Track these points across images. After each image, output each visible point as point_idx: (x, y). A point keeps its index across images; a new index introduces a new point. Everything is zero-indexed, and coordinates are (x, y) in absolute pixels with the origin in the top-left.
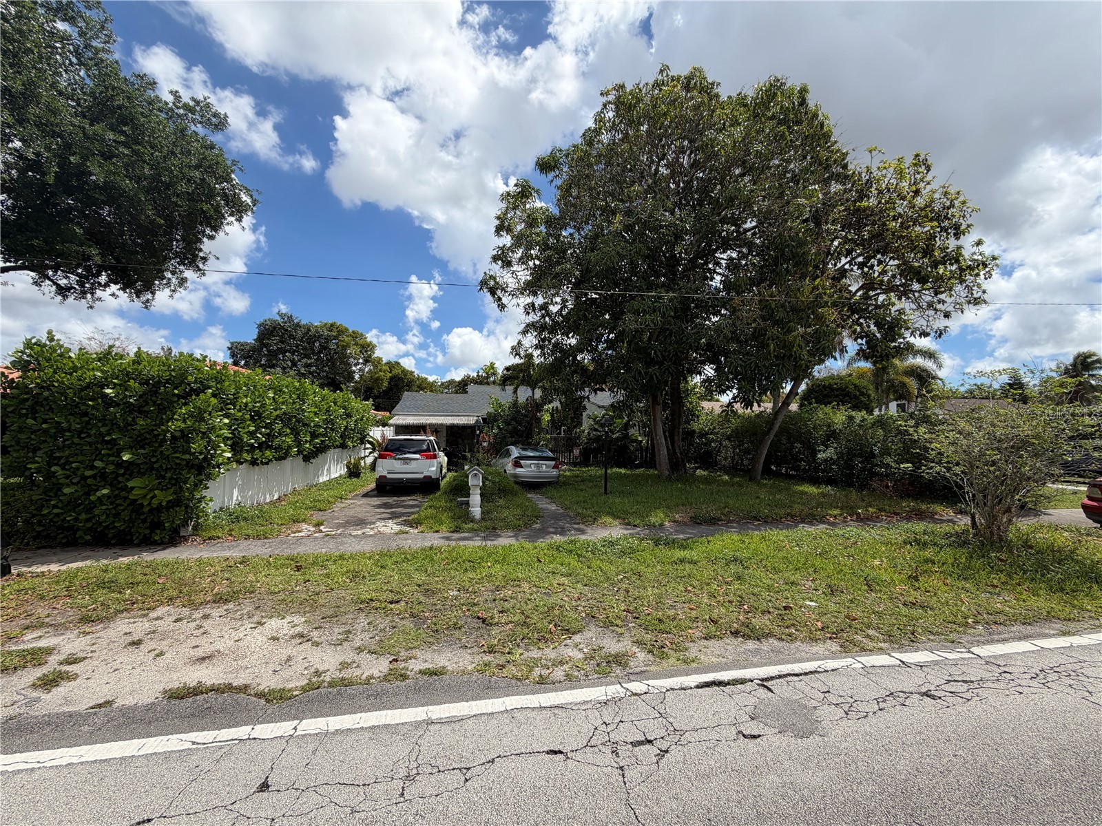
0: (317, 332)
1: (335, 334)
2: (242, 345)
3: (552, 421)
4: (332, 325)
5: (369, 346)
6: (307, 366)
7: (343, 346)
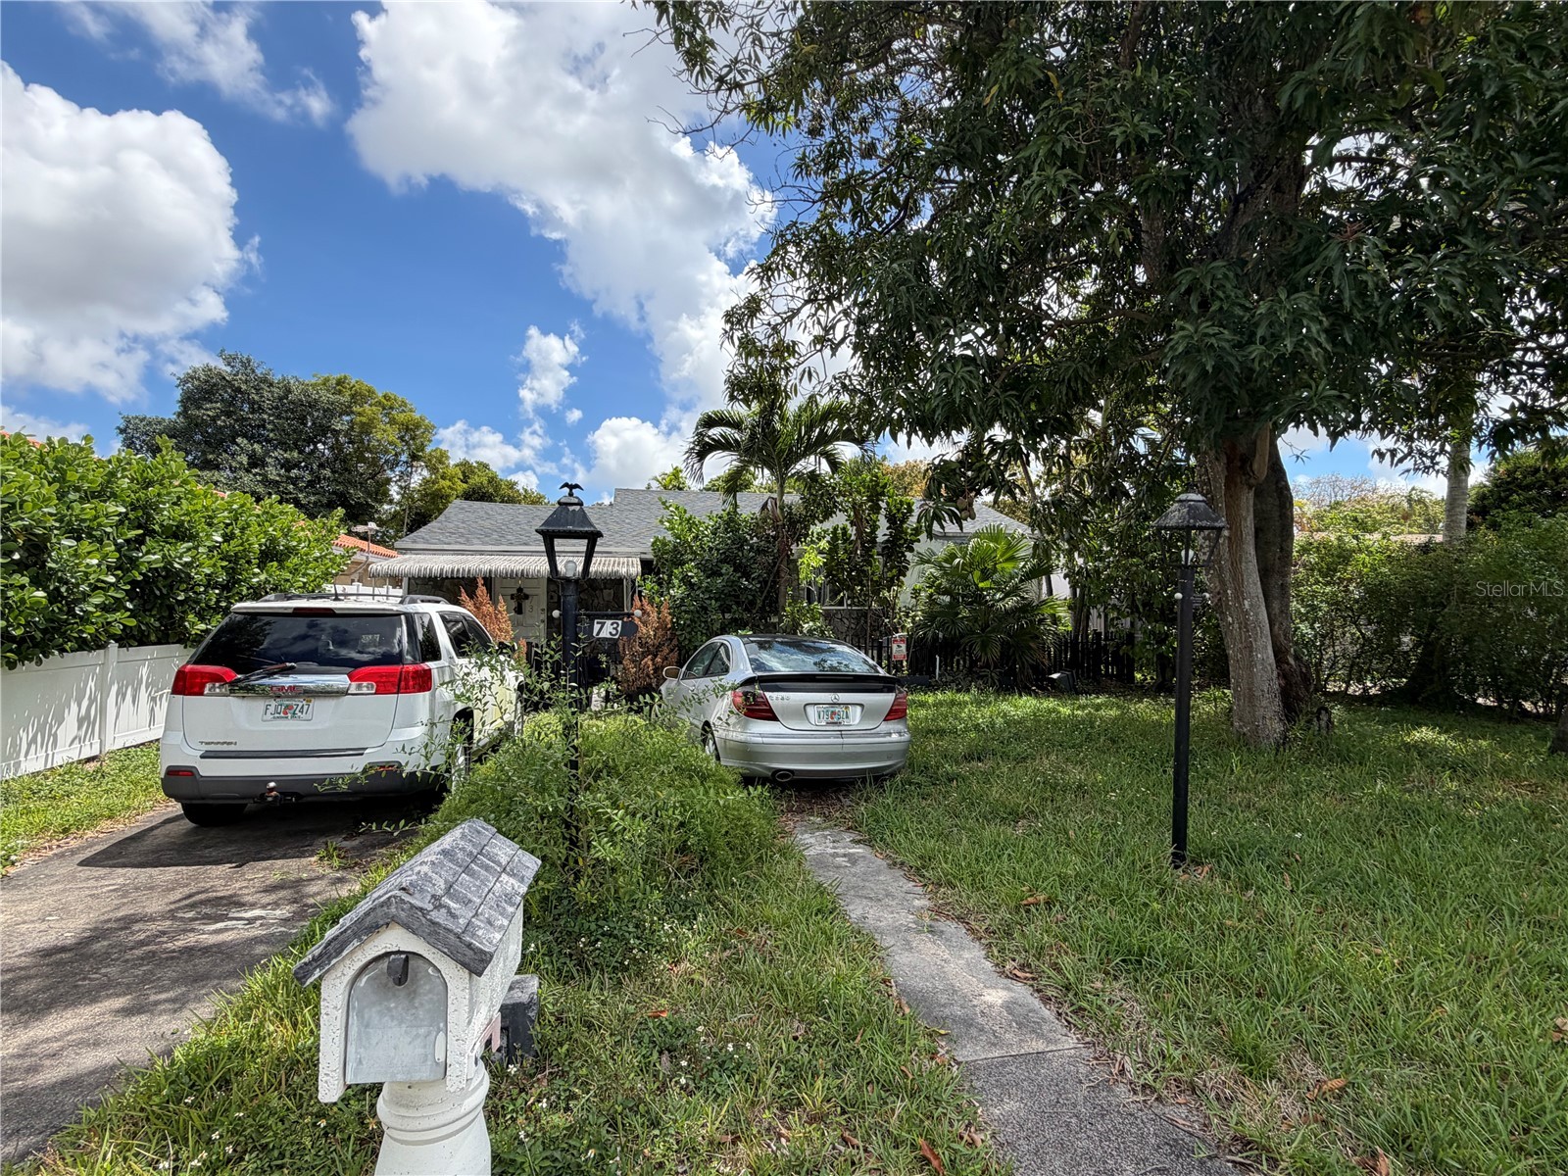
0: (305, 393)
1: (345, 398)
2: (149, 424)
3: (832, 568)
4: (339, 382)
5: (418, 426)
6: (288, 465)
7: (363, 424)
